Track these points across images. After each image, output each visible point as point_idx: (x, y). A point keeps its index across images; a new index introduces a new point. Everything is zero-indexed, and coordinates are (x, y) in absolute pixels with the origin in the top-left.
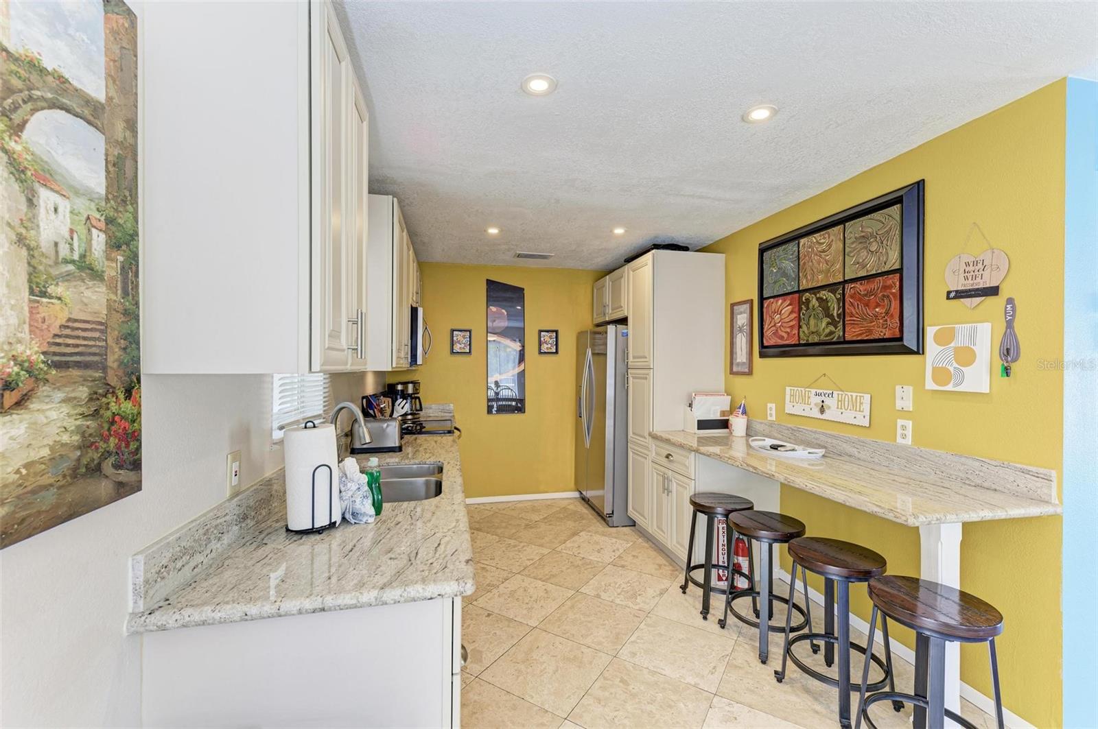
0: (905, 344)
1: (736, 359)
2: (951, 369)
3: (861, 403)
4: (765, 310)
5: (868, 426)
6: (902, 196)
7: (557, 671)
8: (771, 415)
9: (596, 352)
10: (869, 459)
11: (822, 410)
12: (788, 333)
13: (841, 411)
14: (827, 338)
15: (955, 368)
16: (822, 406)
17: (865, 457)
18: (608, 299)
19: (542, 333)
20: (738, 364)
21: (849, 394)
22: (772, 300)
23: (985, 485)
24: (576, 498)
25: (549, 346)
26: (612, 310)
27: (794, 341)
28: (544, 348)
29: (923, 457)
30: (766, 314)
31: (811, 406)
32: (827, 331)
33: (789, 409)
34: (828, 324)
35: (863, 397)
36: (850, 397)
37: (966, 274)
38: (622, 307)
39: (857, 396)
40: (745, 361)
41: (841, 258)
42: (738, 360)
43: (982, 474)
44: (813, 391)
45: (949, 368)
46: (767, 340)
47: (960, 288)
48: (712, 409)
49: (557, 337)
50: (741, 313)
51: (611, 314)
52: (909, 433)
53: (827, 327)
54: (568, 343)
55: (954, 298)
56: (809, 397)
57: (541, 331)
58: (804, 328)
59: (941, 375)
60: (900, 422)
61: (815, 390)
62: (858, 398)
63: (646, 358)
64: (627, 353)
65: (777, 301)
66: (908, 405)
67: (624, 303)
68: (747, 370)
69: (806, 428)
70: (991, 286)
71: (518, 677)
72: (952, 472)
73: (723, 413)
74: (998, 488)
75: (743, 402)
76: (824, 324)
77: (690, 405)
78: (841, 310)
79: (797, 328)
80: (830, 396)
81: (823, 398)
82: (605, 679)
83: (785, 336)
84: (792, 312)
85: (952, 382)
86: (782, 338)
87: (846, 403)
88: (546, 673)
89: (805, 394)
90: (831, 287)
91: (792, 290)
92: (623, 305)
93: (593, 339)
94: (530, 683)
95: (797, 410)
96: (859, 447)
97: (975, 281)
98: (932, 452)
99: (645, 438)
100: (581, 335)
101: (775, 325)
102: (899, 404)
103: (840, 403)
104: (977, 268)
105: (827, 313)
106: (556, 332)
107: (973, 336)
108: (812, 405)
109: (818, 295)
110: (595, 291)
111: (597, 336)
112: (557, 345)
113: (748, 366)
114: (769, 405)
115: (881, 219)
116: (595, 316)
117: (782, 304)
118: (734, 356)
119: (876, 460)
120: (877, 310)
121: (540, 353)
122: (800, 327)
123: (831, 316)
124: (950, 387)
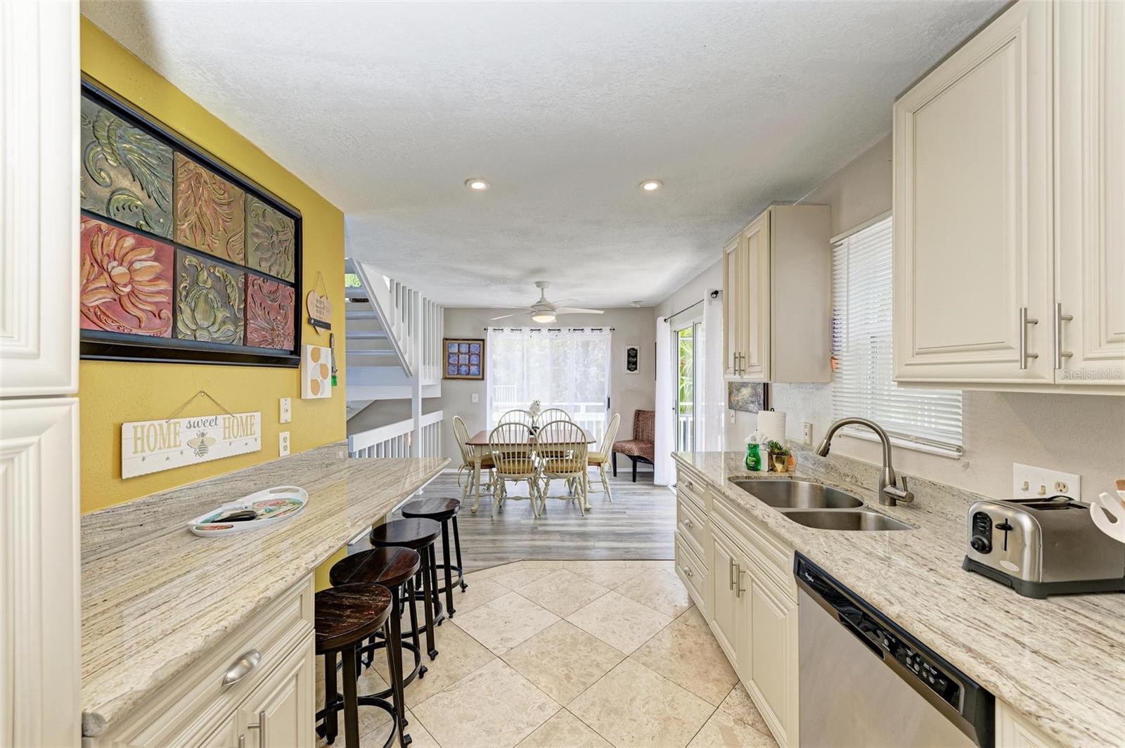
2: (319, 381)
3: (252, 425)
5: (260, 448)
7: (631, 700)
13: (230, 440)
16: (203, 442)
21: (238, 415)
22: (104, 225)
31: (181, 448)
32: (223, 329)
33: (132, 467)
34: (226, 318)
35: (254, 416)
36: (239, 419)
39: (247, 417)
41: (243, 234)
44: (184, 421)
52: (288, 443)
53: (224, 324)
55: (313, 324)
58: (186, 314)
60: (282, 436)
61: (187, 420)
62: (249, 418)
70: (328, 322)
71: (673, 700)
76: (220, 319)
79: (171, 310)
80: (213, 424)
81: (202, 429)
82: (584, 684)
84: (161, 276)
85: (320, 391)
87: (235, 428)
88: (643, 700)
89: (168, 429)
91: (163, 235)
94: (660, 692)
97: (321, 316)
101: (110, 288)
102: (283, 417)
103: (227, 430)
108: (184, 446)
109: (211, 270)
117: (133, 248)
122: (176, 310)
124: (319, 396)
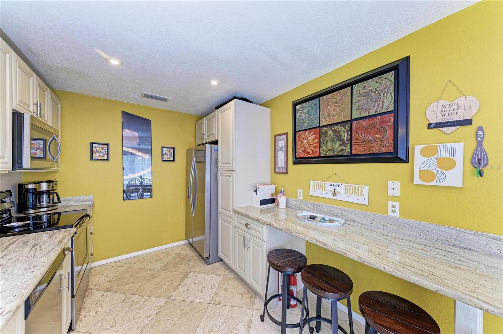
0: (399, 156)
1: (278, 165)
2: (435, 172)
4: (297, 138)
5: (367, 204)
6: (398, 65)
8: (300, 196)
9: (198, 161)
10: (369, 224)
11: (334, 194)
12: (312, 150)
13: (348, 195)
14: (339, 153)
15: (438, 171)
16: (334, 192)
17: (365, 222)
18: (205, 131)
19: (164, 149)
20: (279, 168)
21: (353, 185)
22: (302, 132)
23: (462, 245)
24: (186, 244)
25: (169, 156)
26: (208, 137)
27: (317, 155)
28: (166, 158)
29: (410, 225)
30: (298, 141)
31: (327, 192)
32: (340, 149)
33: (312, 193)
34: (340, 145)
35: (363, 187)
36: (354, 187)
37: (443, 112)
38: (214, 134)
39: (358, 187)
40: (283, 166)
41: (350, 106)
42: (279, 166)
43: (459, 238)
44: (328, 183)
45: (433, 171)
46: (298, 154)
47: (438, 121)
48: (266, 193)
49: (174, 152)
50: (281, 140)
51: (207, 139)
52: (397, 209)
53: (339, 147)
54: (181, 156)
55: (434, 127)
56: (325, 187)
57: (163, 148)
58: (324, 147)
59: (426, 175)
60: (390, 203)
61: (330, 183)
62: (360, 188)
63: (230, 164)
64: (218, 161)
65: (306, 132)
66: (397, 193)
67: (215, 132)
68: (285, 171)
69: (323, 204)
70: (465, 119)
72: (433, 236)
73: (272, 195)
74: (472, 248)
75: (283, 188)
76: (337, 145)
77: (255, 191)
78: (349, 137)
79: (319, 147)
80: (340, 186)
81: (335, 187)
83: (311, 152)
84: (315, 138)
85: (436, 180)
86: (308, 153)
89: (323, 185)
90: (343, 123)
91: (316, 126)
92: (215, 133)
93: (196, 154)
95: (318, 193)
96: (361, 217)
97: (451, 117)
98: (417, 223)
99: (230, 212)
100: (189, 151)
101: (303, 146)
102: (390, 193)
104: (452, 108)
105: (340, 139)
106: (174, 148)
107: (453, 152)
109: (333, 129)
110: (197, 126)
111: (198, 152)
112: (174, 156)
113: (285, 169)
114: (299, 190)
115: (380, 81)
116: (197, 141)
117: (308, 134)
118: (277, 163)
119: (374, 225)
120: (376, 136)
121: (163, 160)
122: (320, 147)
123: (343, 141)
124: (434, 183)
